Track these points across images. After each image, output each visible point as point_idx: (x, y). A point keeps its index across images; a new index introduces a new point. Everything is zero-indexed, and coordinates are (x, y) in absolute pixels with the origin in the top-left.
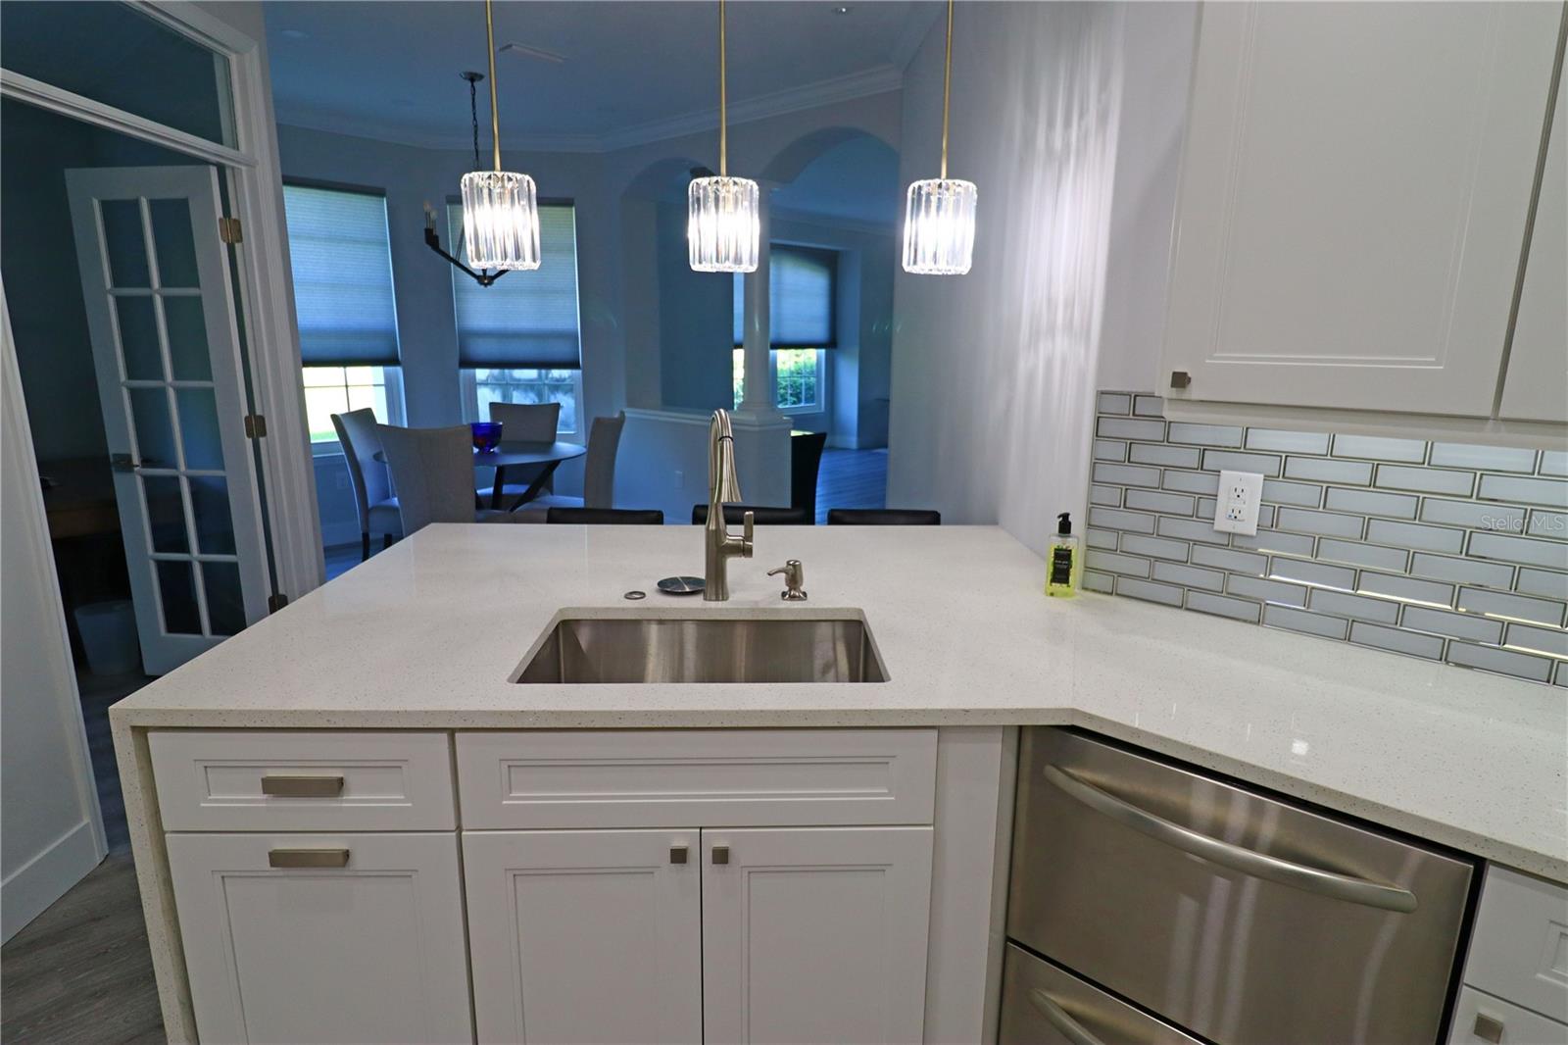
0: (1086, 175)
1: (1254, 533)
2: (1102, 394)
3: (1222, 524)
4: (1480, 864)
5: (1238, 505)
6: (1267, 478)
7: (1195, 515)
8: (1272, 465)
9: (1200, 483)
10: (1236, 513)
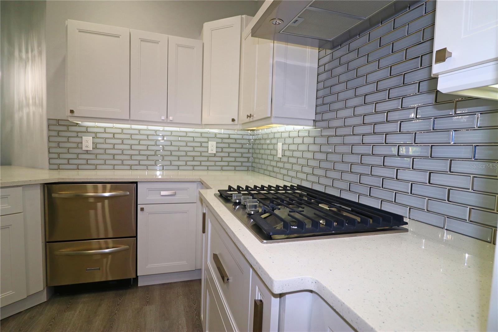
0: (36, 65)
1: (92, 150)
2: (49, 119)
3: (84, 148)
4: (136, 183)
5: (87, 144)
6: (93, 138)
7: (77, 147)
8: (94, 135)
9: (78, 140)
10: (87, 146)
